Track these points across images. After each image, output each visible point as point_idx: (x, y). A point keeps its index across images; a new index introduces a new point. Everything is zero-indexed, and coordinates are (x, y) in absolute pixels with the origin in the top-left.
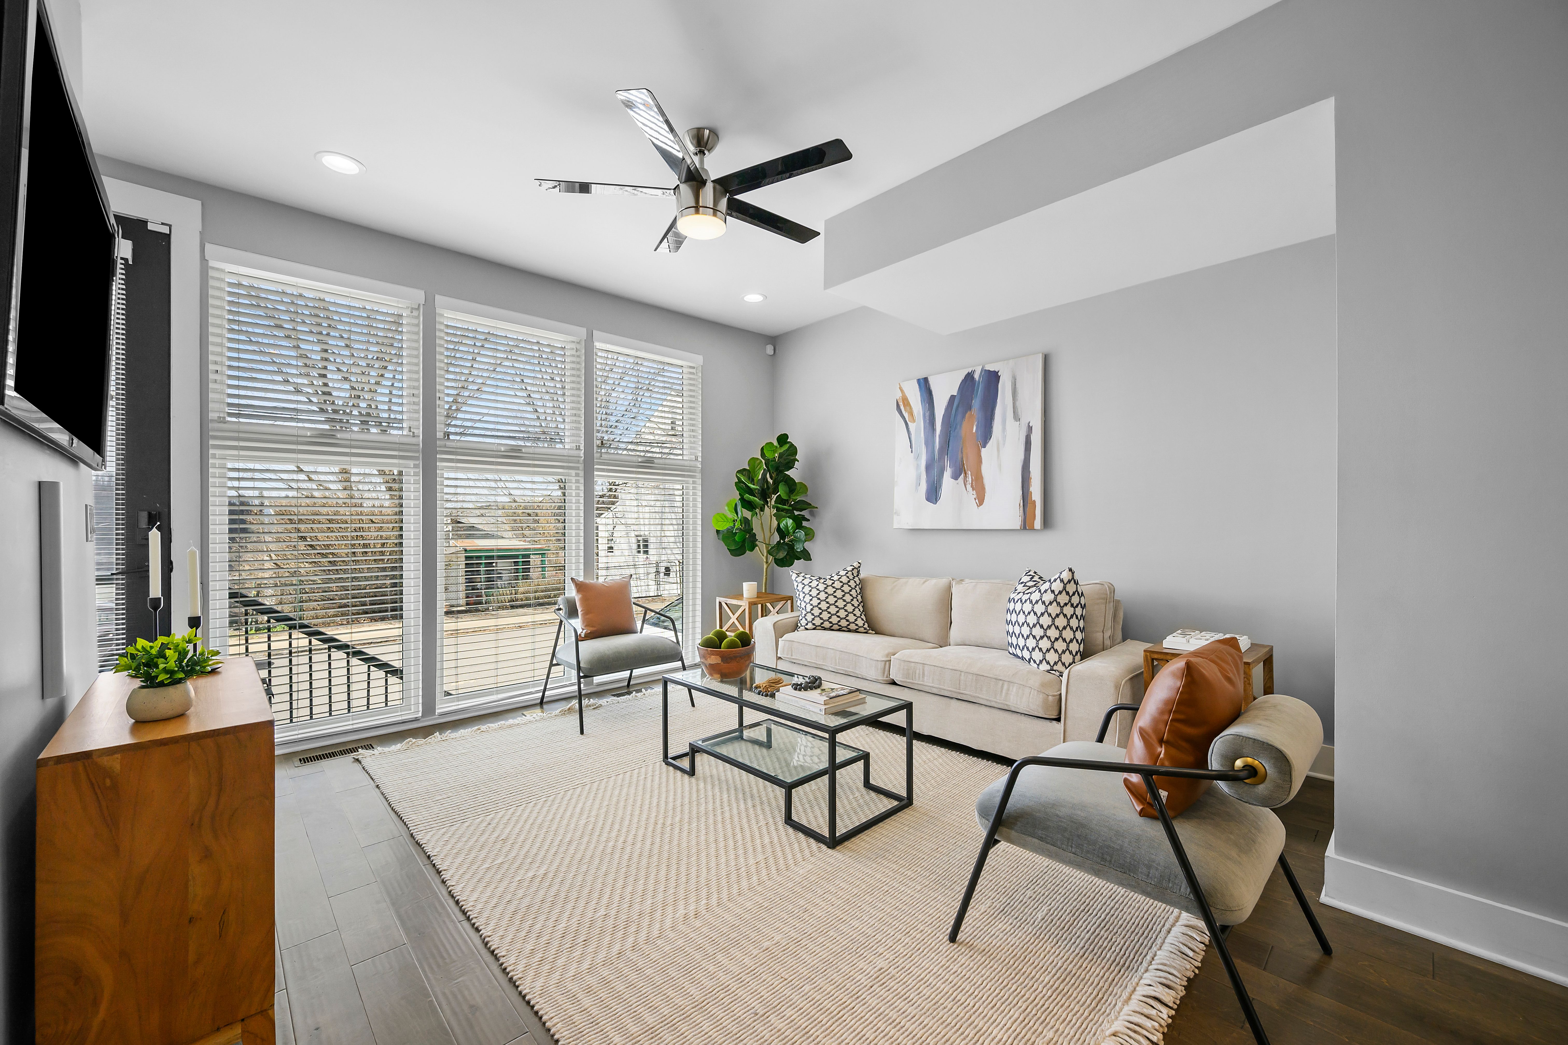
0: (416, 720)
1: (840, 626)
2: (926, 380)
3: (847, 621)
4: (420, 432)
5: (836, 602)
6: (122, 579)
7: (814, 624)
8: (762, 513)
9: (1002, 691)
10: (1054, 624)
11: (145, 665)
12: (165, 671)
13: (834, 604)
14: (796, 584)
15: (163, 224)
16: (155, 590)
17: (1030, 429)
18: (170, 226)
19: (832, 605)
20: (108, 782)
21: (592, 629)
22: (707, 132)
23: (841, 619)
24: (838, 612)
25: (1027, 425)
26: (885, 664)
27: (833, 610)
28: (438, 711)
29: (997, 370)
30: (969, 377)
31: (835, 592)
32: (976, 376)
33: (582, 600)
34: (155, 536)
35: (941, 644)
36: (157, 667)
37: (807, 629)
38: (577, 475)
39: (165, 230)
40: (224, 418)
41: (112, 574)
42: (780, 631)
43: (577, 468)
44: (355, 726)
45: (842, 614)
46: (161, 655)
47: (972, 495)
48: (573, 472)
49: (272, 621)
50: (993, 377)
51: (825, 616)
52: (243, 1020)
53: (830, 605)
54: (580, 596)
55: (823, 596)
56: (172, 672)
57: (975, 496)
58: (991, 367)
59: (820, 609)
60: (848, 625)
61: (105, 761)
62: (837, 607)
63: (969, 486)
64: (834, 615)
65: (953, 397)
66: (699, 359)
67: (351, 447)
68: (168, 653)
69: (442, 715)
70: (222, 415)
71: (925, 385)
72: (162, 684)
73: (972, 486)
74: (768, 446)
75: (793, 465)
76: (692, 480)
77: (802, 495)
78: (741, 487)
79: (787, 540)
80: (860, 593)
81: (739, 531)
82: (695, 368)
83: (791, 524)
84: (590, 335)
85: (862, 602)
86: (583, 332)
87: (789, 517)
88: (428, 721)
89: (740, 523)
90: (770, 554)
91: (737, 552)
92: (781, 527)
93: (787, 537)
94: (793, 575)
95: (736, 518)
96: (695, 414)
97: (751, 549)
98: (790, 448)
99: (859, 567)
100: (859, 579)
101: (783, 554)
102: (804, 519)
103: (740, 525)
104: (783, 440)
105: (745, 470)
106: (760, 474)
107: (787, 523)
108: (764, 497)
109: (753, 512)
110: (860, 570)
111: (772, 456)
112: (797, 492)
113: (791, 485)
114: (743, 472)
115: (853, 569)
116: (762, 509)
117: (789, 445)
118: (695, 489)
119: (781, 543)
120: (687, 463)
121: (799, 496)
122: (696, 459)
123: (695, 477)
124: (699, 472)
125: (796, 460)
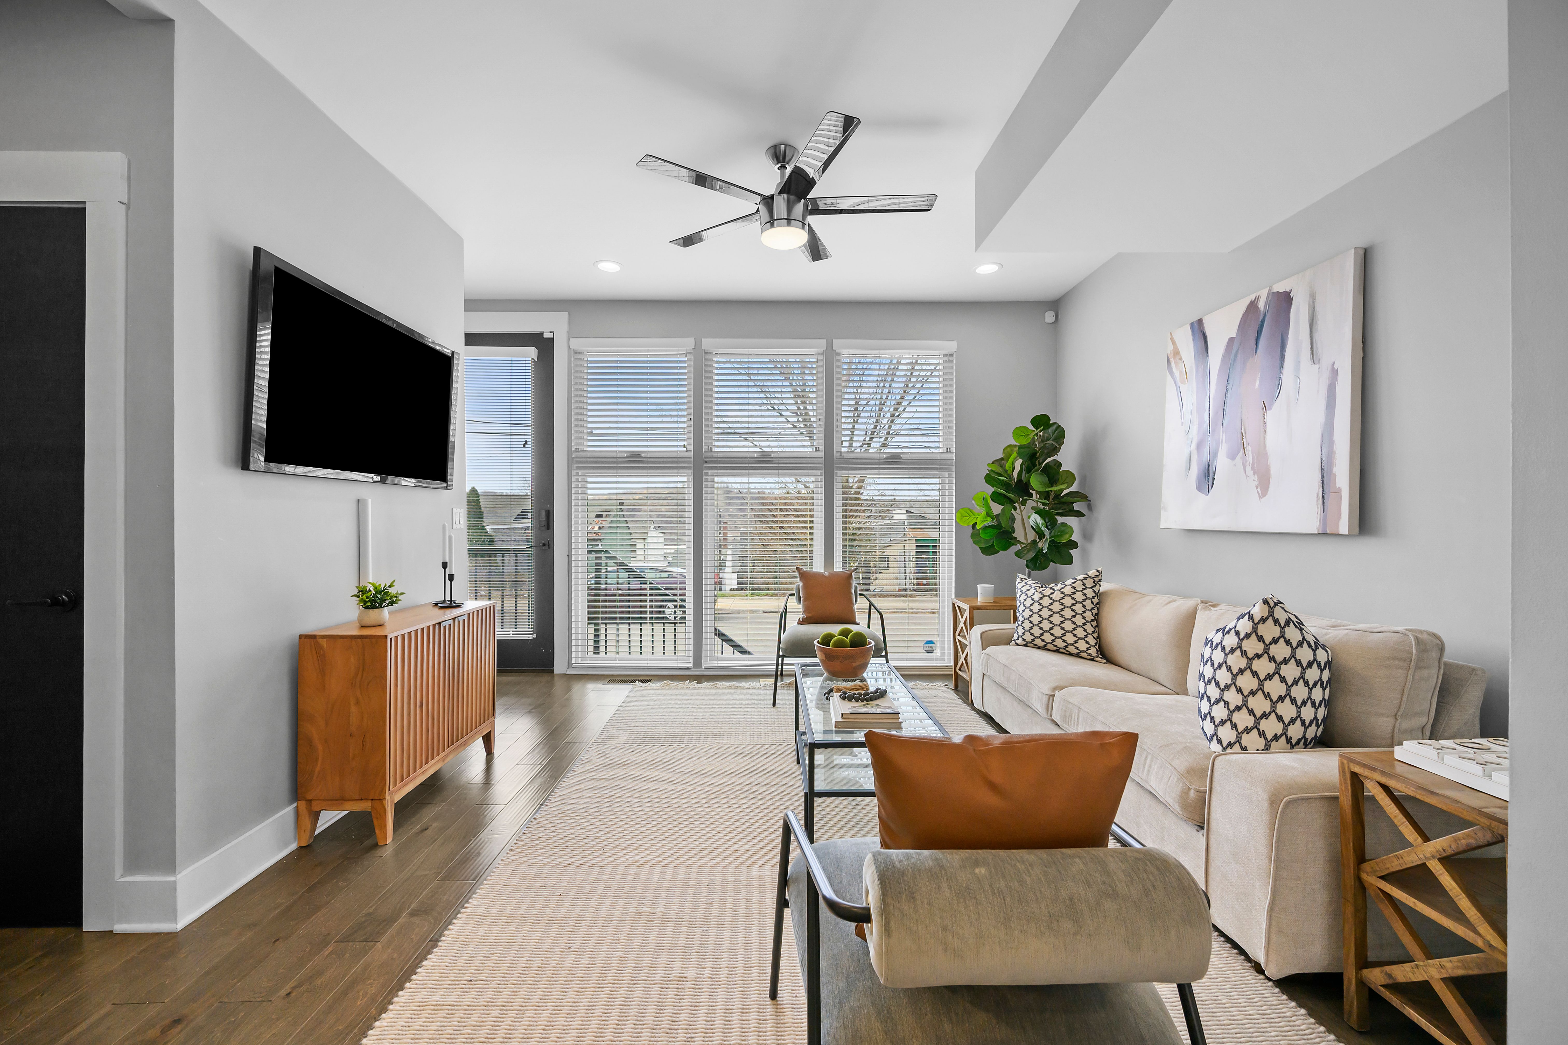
0: (688, 669)
1: (1055, 646)
2: (1200, 322)
3: (1065, 641)
5: (1051, 616)
7: (1024, 640)
8: (1022, 507)
9: (1144, 767)
10: (1235, 684)
13: (1047, 619)
14: (1019, 593)
15: (550, 332)
17: (1334, 373)
18: (553, 332)
19: (1045, 619)
21: (810, 615)
22: (782, 147)
24: (1051, 628)
25: (1330, 368)
26: (1049, 698)
27: (1046, 625)
28: (704, 666)
29: (1288, 290)
30: (1253, 306)
31: (1051, 604)
32: (1261, 305)
33: (806, 588)
35: (1178, 691)
37: (1017, 644)
38: (818, 474)
39: (551, 336)
42: (988, 641)
44: (649, 665)
45: (1057, 632)
47: (1252, 481)
50: (1284, 300)
51: (1036, 631)
52: (372, 800)
53: (1043, 619)
54: (804, 584)
55: (1036, 607)
57: (1256, 483)
58: (1280, 288)
59: (1040, 616)
60: (1066, 647)
61: (321, 641)
62: (1051, 622)
63: (1249, 469)
64: (1046, 631)
65: (1231, 340)
66: (951, 346)
67: (647, 463)
69: (707, 669)
70: (580, 448)
71: (1199, 330)
73: (1253, 469)
74: (1020, 431)
75: (1055, 450)
76: (946, 474)
77: (1066, 485)
78: (990, 479)
79: (1040, 539)
80: (1093, 609)
81: (985, 528)
82: (951, 355)
83: (1040, 520)
84: (830, 345)
85: (1092, 620)
86: (823, 342)
87: (1039, 512)
88: (697, 671)
89: (989, 519)
90: (1018, 554)
91: (988, 550)
92: (1032, 524)
93: (1041, 535)
94: (1018, 580)
95: (984, 513)
96: (951, 404)
97: (1006, 548)
98: (1056, 429)
99: (1097, 576)
100: (1094, 592)
101: (1032, 555)
102: (1079, 514)
103: (989, 522)
104: (1041, 421)
105: (1002, 459)
106: (1013, 463)
107: (1036, 519)
108: (1023, 489)
109: (1008, 506)
110: (1100, 580)
111: (1024, 441)
112: (1061, 482)
113: (1053, 474)
114: (1000, 462)
115: (1085, 579)
116: (1023, 503)
117: (1055, 426)
118: (950, 482)
119: (1034, 542)
120: (938, 457)
121: (1062, 487)
122: (949, 451)
123: (949, 470)
124: (954, 464)
125: (1061, 444)
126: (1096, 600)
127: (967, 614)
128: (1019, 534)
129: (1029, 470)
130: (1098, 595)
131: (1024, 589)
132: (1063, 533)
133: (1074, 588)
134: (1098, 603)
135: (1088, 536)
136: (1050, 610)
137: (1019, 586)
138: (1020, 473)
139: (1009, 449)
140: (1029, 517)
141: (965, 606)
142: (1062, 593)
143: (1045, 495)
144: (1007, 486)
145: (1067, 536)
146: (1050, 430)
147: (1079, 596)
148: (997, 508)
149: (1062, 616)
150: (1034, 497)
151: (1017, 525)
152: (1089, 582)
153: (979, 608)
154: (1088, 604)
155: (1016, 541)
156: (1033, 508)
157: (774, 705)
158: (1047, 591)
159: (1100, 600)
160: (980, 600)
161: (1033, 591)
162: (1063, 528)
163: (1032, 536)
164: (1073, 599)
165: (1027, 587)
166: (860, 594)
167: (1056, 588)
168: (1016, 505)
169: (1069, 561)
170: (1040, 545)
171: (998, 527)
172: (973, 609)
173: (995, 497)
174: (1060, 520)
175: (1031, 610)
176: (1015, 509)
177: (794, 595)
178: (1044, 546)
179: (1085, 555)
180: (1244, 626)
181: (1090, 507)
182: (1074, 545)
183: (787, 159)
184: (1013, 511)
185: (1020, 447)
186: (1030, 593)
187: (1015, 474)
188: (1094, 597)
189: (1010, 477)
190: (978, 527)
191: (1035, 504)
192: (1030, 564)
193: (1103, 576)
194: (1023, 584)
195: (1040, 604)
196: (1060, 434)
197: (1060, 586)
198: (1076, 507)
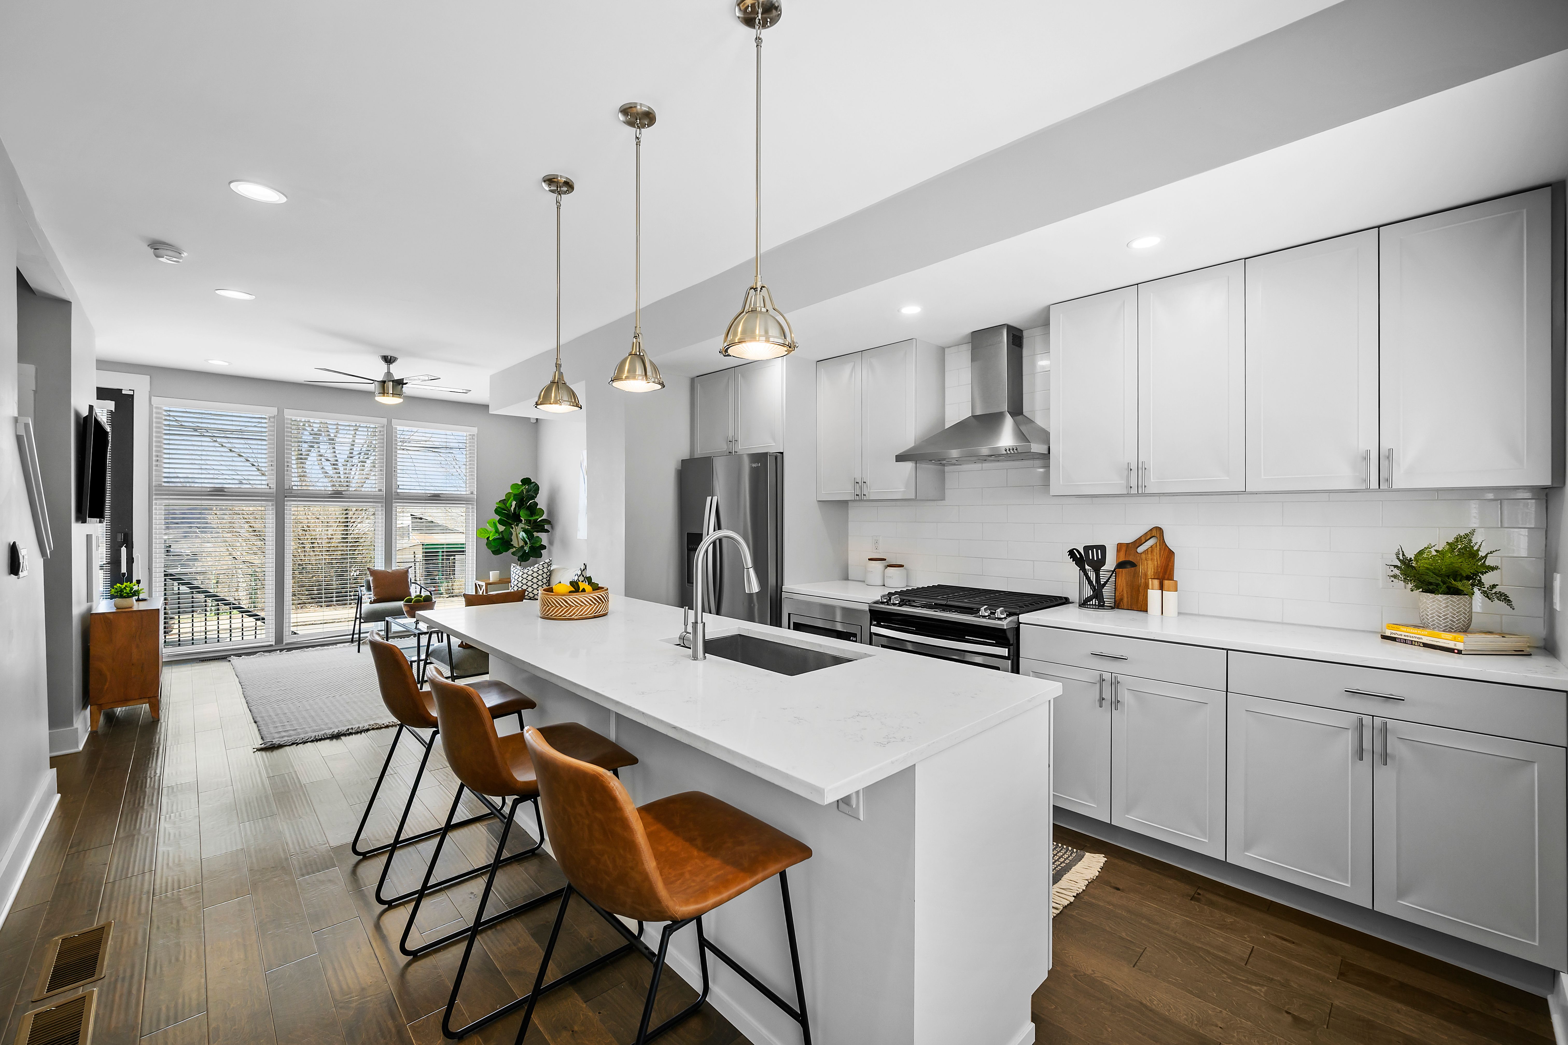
0: (271, 646)
1: (529, 596)
3: (533, 594)
4: (273, 486)
6: (109, 566)
8: (516, 528)
11: (120, 591)
12: (126, 593)
14: (512, 573)
15: (130, 390)
16: (124, 569)
18: (133, 391)
20: (109, 621)
21: (378, 597)
23: (530, 592)
28: (284, 642)
31: (527, 577)
33: (373, 580)
34: (124, 550)
36: (123, 592)
38: (382, 506)
39: (131, 393)
40: (161, 485)
41: (104, 564)
43: (382, 502)
44: (233, 647)
46: (125, 588)
48: (380, 505)
49: (167, 580)
52: (149, 698)
54: (372, 578)
55: (520, 579)
56: (128, 594)
59: (522, 583)
60: (534, 596)
61: (108, 615)
66: (474, 430)
67: (230, 496)
68: (127, 588)
69: (287, 644)
70: (160, 483)
72: (125, 597)
74: (515, 486)
75: (533, 498)
76: (470, 506)
77: (539, 516)
78: (497, 511)
79: (526, 545)
80: (547, 577)
81: (494, 540)
82: (474, 435)
83: (525, 535)
84: (390, 422)
85: (546, 583)
86: (384, 421)
87: (525, 531)
88: (281, 646)
89: (497, 534)
90: (513, 554)
91: (496, 552)
92: (521, 537)
93: (526, 543)
94: (512, 567)
95: (494, 531)
96: (474, 465)
97: (507, 551)
98: (535, 485)
99: (549, 562)
100: (548, 569)
101: (520, 554)
102: (547, 531)
103: (497, 536)
104: (526, 481)
105: (505, 500)
106: (511, 503)
107: (522, 534)
108: (516, 518)
109: (508, 527)
110: (551, 564)
111: (517, 492)
112: (537, 514)
113: (533, 509)
114: (503, 502)
115: (544, 564)
116: (517, 525)
117: (534, 484)
118: (473, 512)
119: (523, 547)
120: (465, 496)
121: (537, 517)
122: (472, 493)
123: (472, 504)
124: (475, 501)
125: (537, 494)
126: (548, 574)
127: (484, 587)
128: (514, 543)
129: (520, 508)
130: (549, 571)
131: (515, 571)
132: (537, 541)
133: (538, 568)
134: (549, 575)
135: (551, 542)
136: (527, 580)
137: (512, 570)
138: (515, 509)
139: (509, 495)
140: (519, 534)
141: (483, 584)
142: (533, 571)
143: (528, 522)
144: (508, 516)
145: (539, 543)
146: (532, 485)
147: (540, 572)
148: (501, 528)
149: (532, 582)
150: (523, 522)
151: (514, 537)
152: (546, 565)
153: (490, 584)
154: (545, 576)
155: (513, 546)
156: (522, 528)
157: (359, 652)
158: (526, 571)
159: (550, 574)
160: (491, 580)
161: (519, 571)
162: (537, 539)
163: (522, 543)
164: (538, 573)
165: (517, 570)
166: (413, 583)
167: (530, 569)
168: (513, 526)
169: (540, 556)
170: (525, 548)
171: (502, 539)
172: (487, 584)
173: (500, 522)
174: (535, 534)
175: (518, 581)
176: (512, 528)
177: (364, 586)
178: (527, 549)
179: (550, 553)
180: (579, 573)
181: (552, 528)
182: (544, 547)
183: (392, 361)
184: (511, 529)
185: (515, 495)
186: (517, 573)
187: (512, 509)
188: (547, 572)
189: (509, 510)
190: (490, 539)
191: (523, 526)
192: (520, 559)
193: (553, 562)
194: (515, 568)
195: (522, 577)
196: (536, 489)
197: (532, 568)
198: (546, 527)
